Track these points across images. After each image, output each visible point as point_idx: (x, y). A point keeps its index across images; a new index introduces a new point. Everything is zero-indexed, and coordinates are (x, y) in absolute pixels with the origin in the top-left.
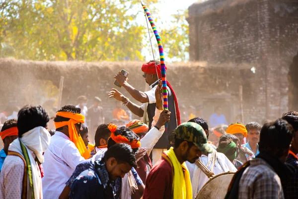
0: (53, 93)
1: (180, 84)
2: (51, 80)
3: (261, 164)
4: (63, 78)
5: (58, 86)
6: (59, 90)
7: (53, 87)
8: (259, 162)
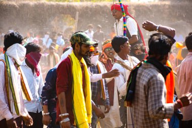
0: (71, 23)
1: (153, 16)
2: (70, 14)
3: (150, 68)
4: (78, 13)
5: (74, 18)
6: (75, 21)
7: (72, 19)
8: (149, 66)
